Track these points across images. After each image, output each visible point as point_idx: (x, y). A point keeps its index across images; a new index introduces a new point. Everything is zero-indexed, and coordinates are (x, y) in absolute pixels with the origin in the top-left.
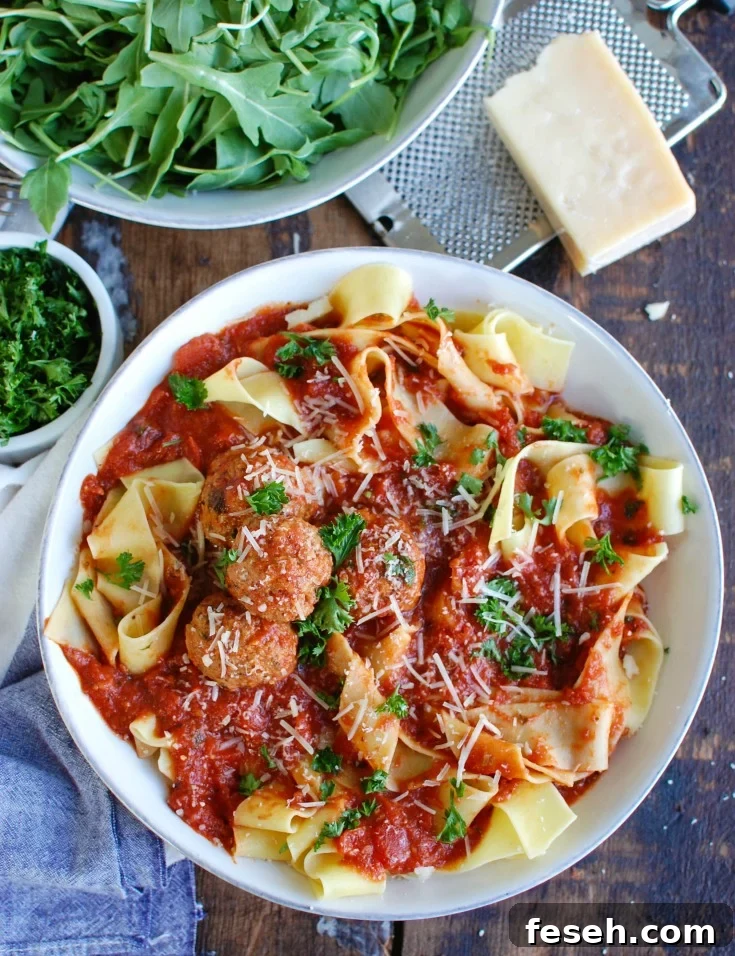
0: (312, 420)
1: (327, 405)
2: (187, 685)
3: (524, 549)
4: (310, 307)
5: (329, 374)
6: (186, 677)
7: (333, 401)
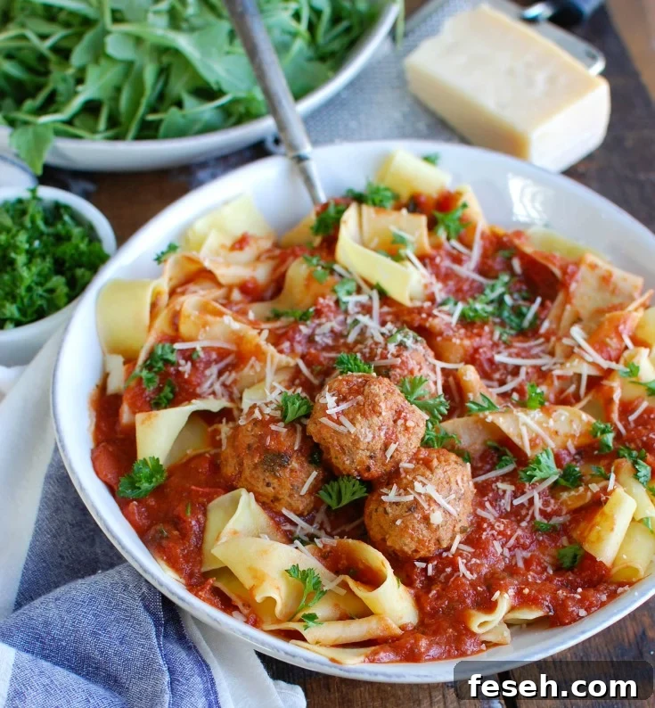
0: (223, 395)
1: (214, 376)
2: (449, 570)
3: (424, 276)
4: (108, 370)
5: (187, 361)
6: (438, 570)
7: (214, 369)
